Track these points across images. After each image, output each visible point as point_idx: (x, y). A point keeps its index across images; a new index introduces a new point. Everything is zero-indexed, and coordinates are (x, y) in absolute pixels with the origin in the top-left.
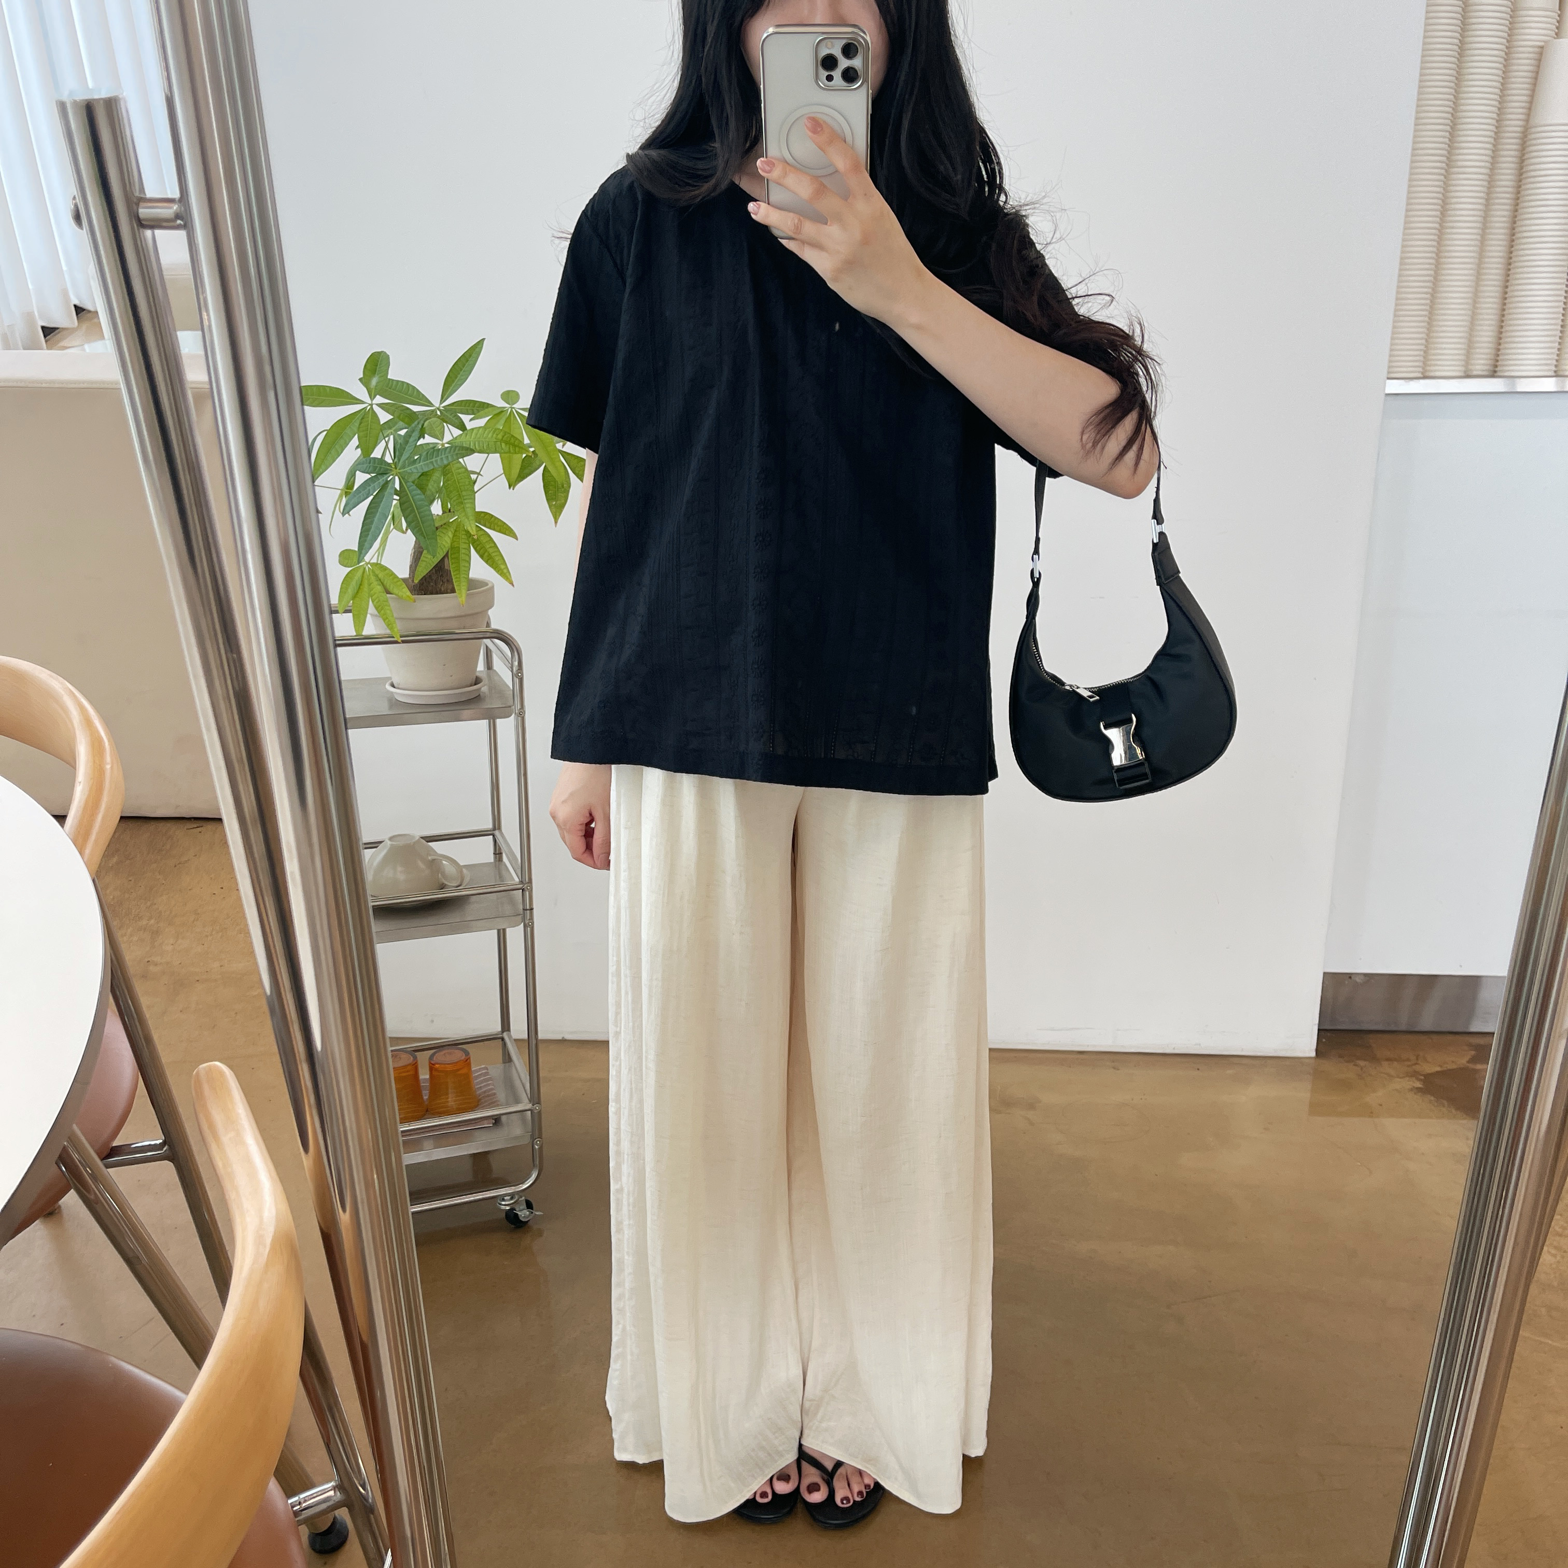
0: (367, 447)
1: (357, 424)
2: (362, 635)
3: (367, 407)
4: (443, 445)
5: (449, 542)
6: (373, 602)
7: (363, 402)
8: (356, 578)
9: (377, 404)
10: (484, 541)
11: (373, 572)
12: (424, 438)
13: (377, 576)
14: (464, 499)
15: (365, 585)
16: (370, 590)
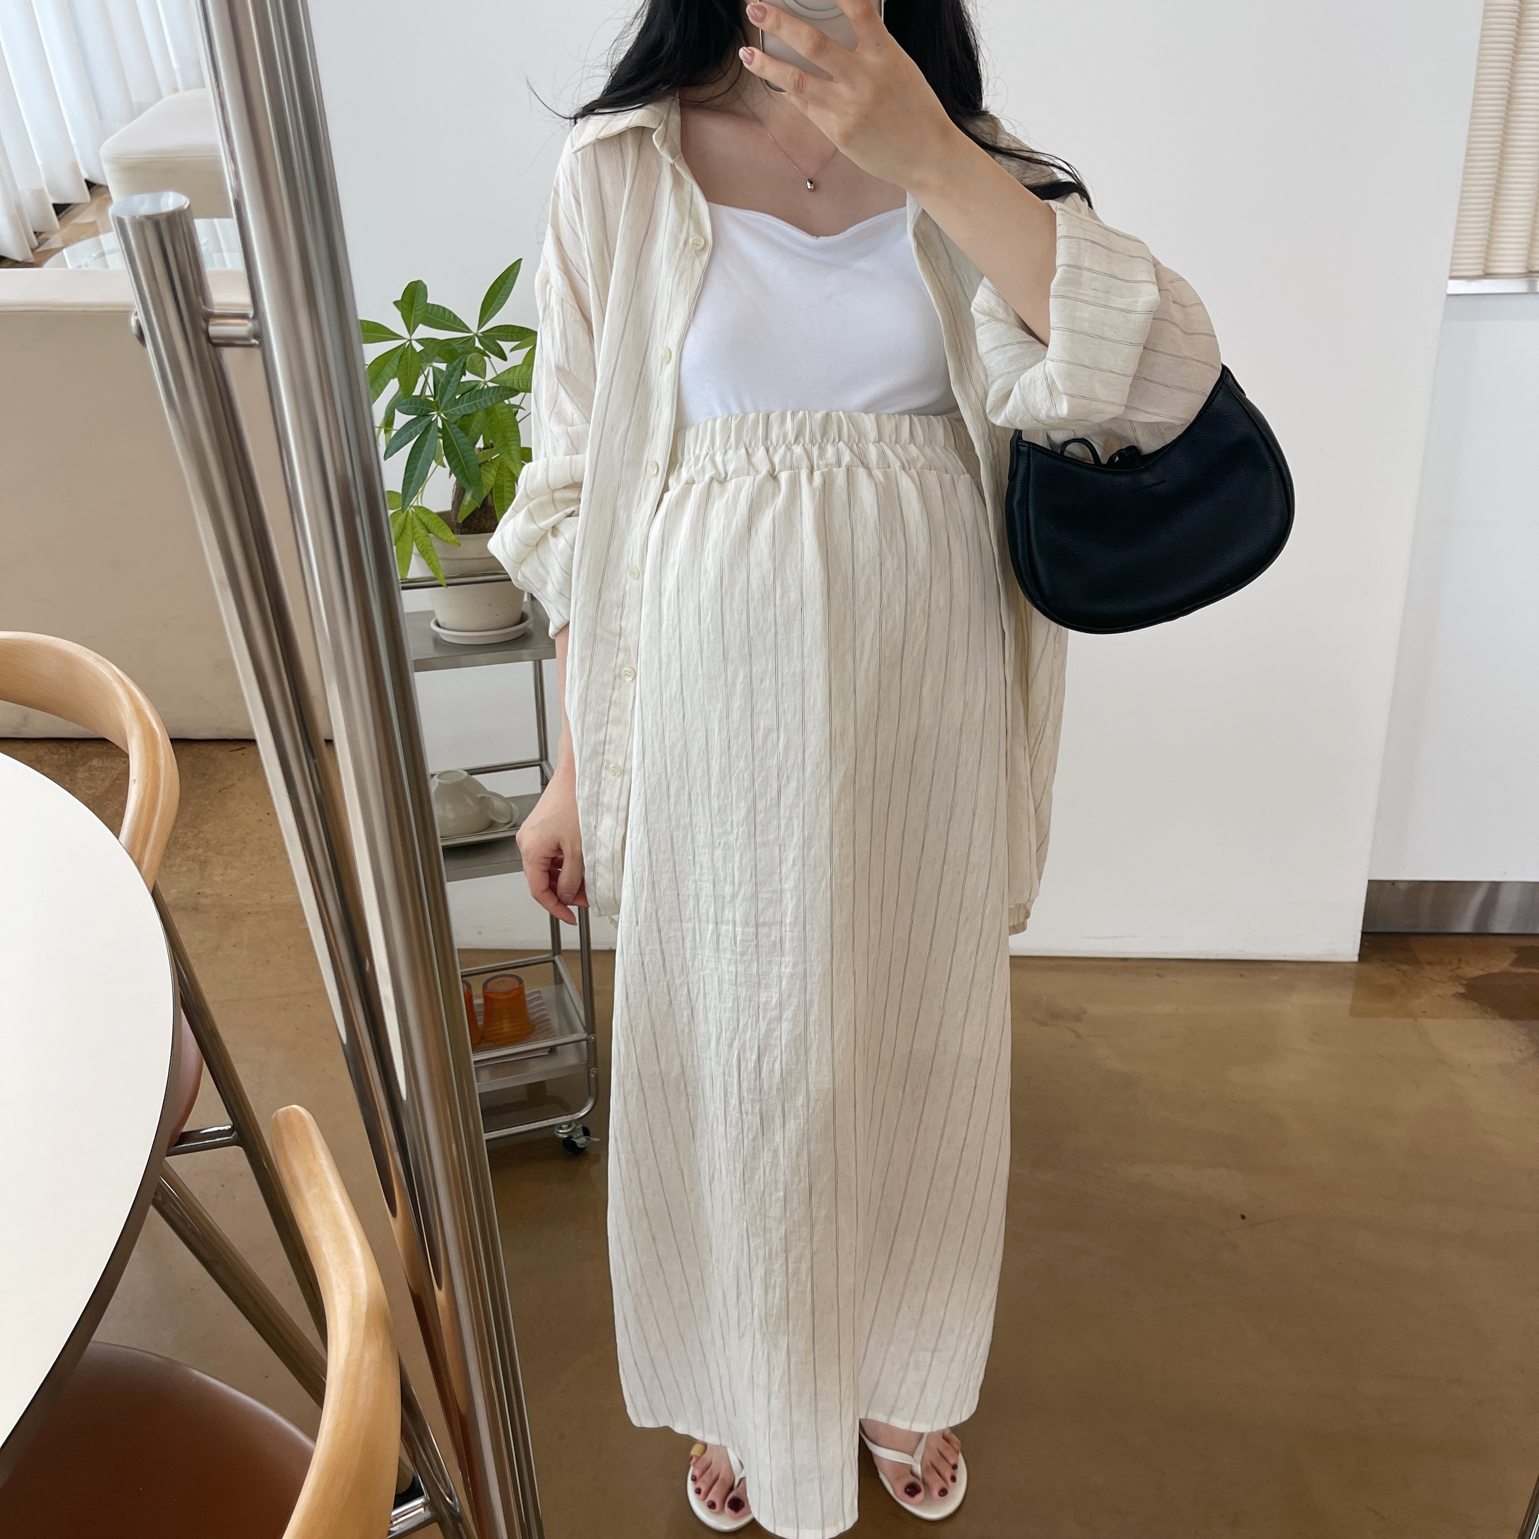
0: (407, 386)
1: (397, 362)
2: (407, 579)
3: (406, 342)
4: (485, 383)
5: (493, 479)
6: (417, 546)
7: (402, 338)
8: (399, 521)
9: (417, 340)
11: (417, 516)
13: (420, 520)
14: (509, 441)
15: (409, 528)
16: (414, 534)
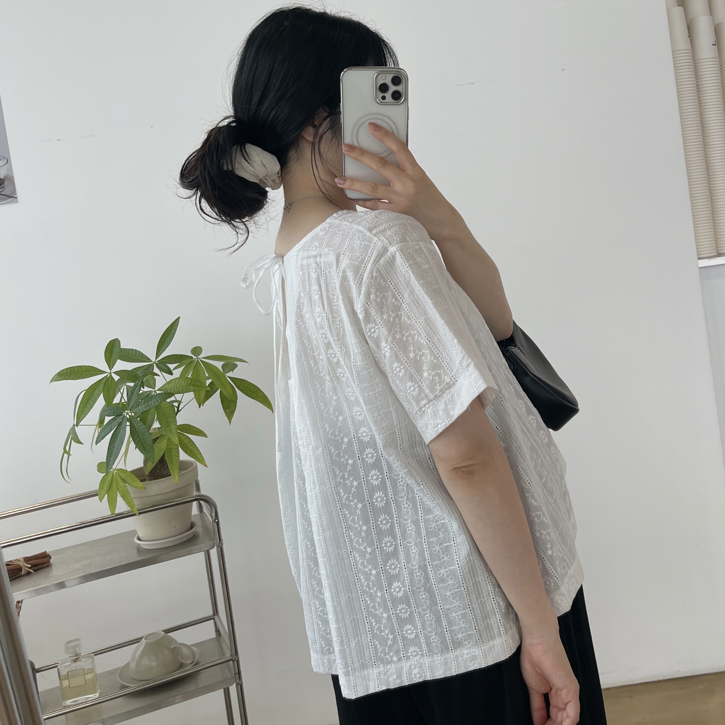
0: (109, 399)
1: (102, 386)
2: (115, 514)
3: (108, 375)
4: (155, 392)
5: (165, 446)
6: (120, 493)
7: (106, 372)
8: (108, 479)
9: (114, 373)
10: (187, 442)
11: (119, 475)
12: (144, 388)
13: (121, 477)
14: (170, 423)
15: (114, 483)
16: (118, 486)
